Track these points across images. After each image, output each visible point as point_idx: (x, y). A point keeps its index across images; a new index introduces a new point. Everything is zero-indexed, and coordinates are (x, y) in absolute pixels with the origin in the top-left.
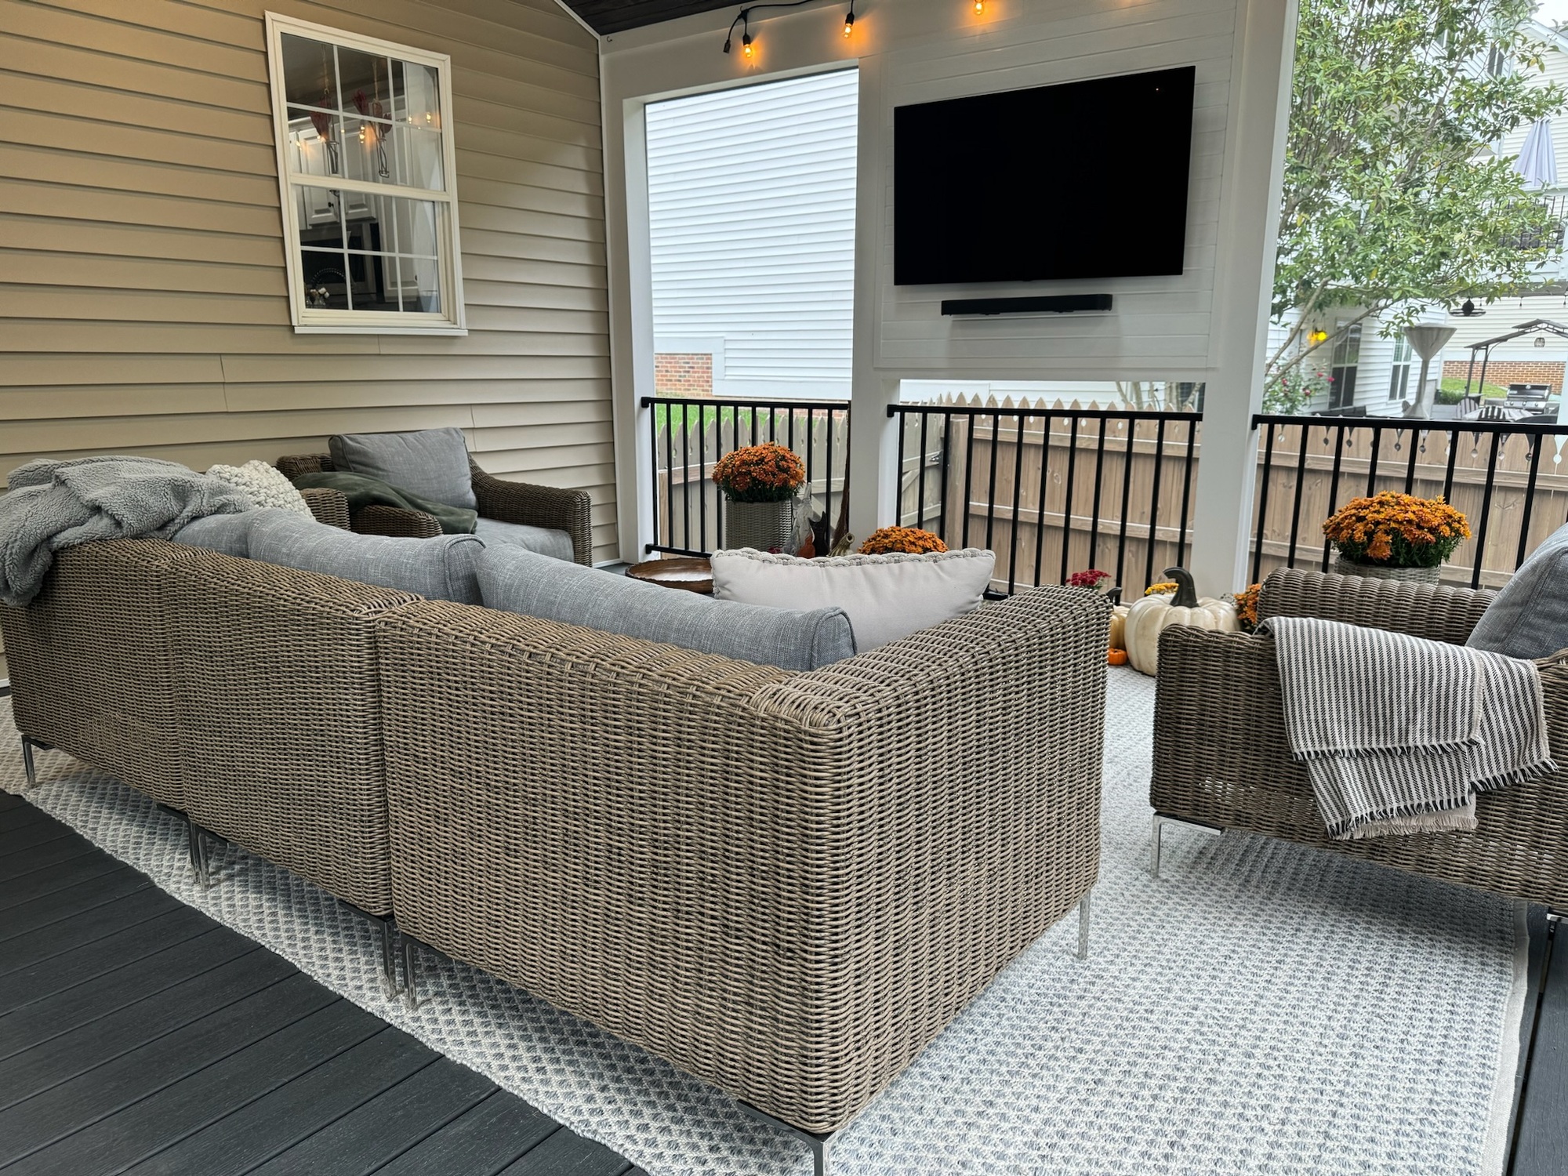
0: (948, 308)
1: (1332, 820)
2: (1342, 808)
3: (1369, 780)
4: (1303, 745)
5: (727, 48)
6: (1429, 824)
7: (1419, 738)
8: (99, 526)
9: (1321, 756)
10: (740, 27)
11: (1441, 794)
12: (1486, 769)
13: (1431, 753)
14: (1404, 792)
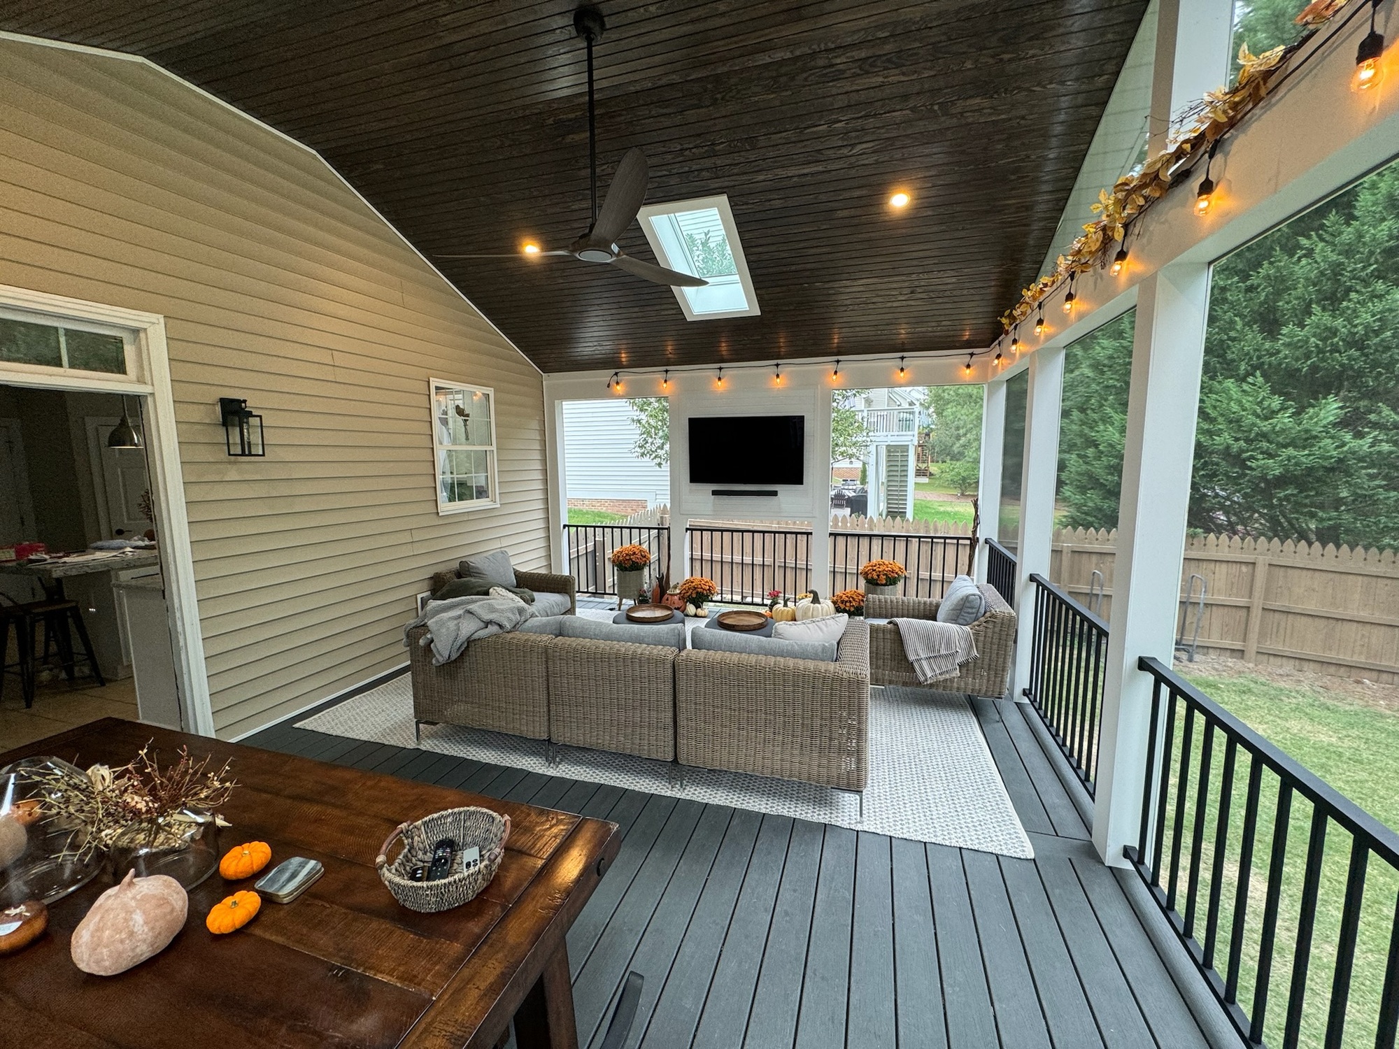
0: (715, 493)
1: (922, 679)
2: (924, 675)
3: (930, 664)
4: (912, 657)
5: (609, 386)
6: (947, 676)
7: (943, 652)
8: (493, 629)
9: (917, 660)
10: (615, 377)
11: (950, 667)
12: (960, 659)
13: (946, 656)
14: (940, 668)
